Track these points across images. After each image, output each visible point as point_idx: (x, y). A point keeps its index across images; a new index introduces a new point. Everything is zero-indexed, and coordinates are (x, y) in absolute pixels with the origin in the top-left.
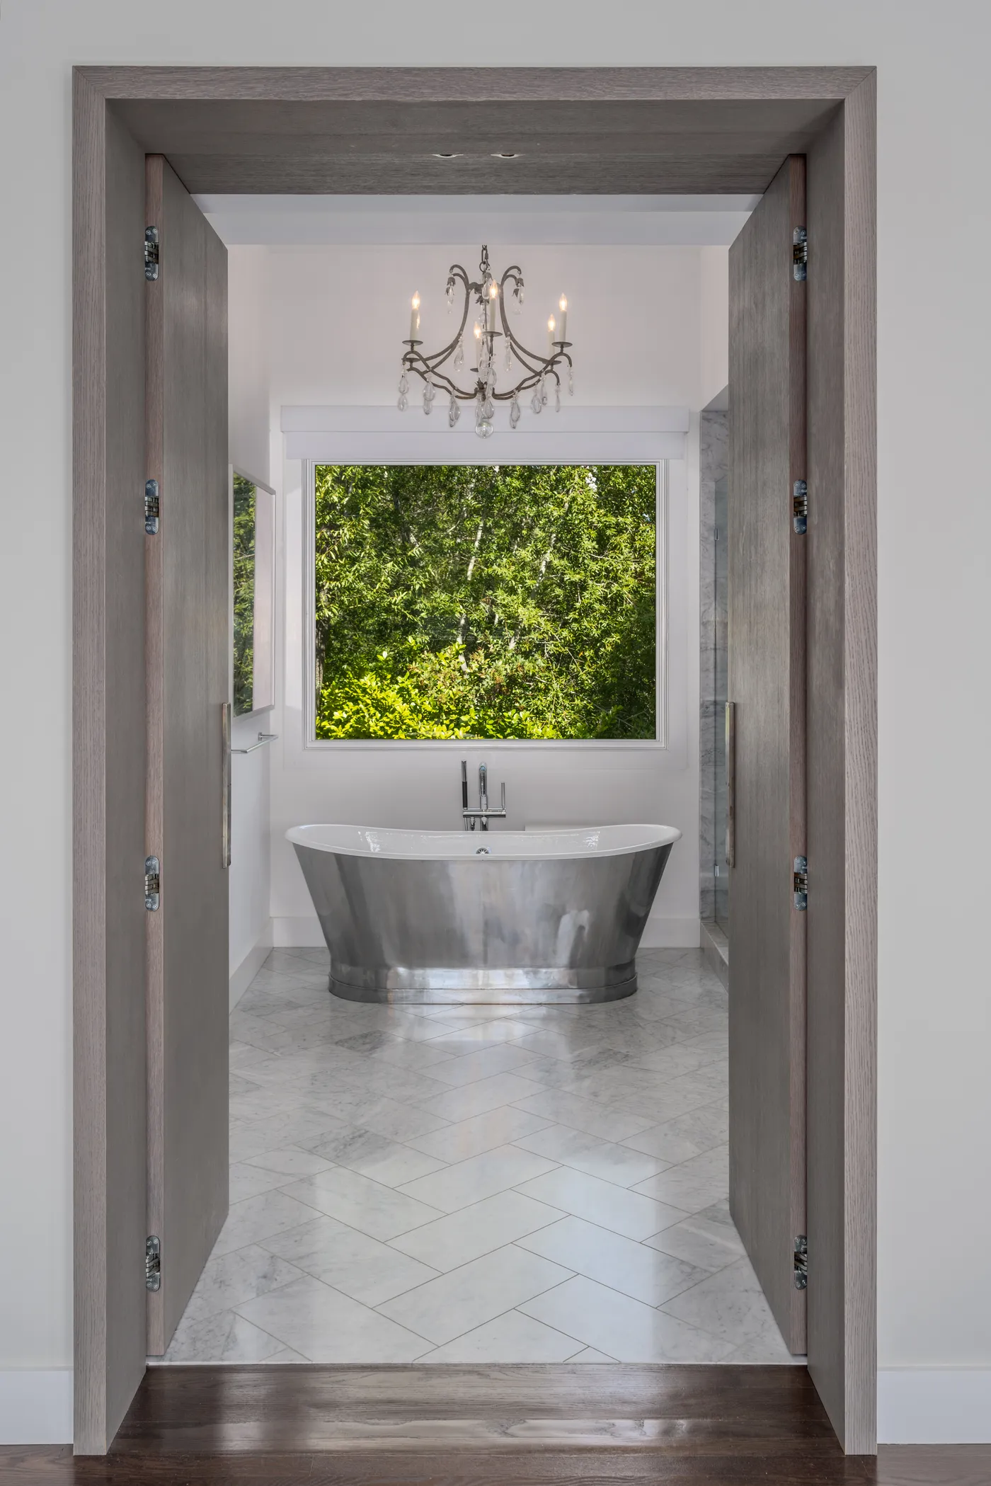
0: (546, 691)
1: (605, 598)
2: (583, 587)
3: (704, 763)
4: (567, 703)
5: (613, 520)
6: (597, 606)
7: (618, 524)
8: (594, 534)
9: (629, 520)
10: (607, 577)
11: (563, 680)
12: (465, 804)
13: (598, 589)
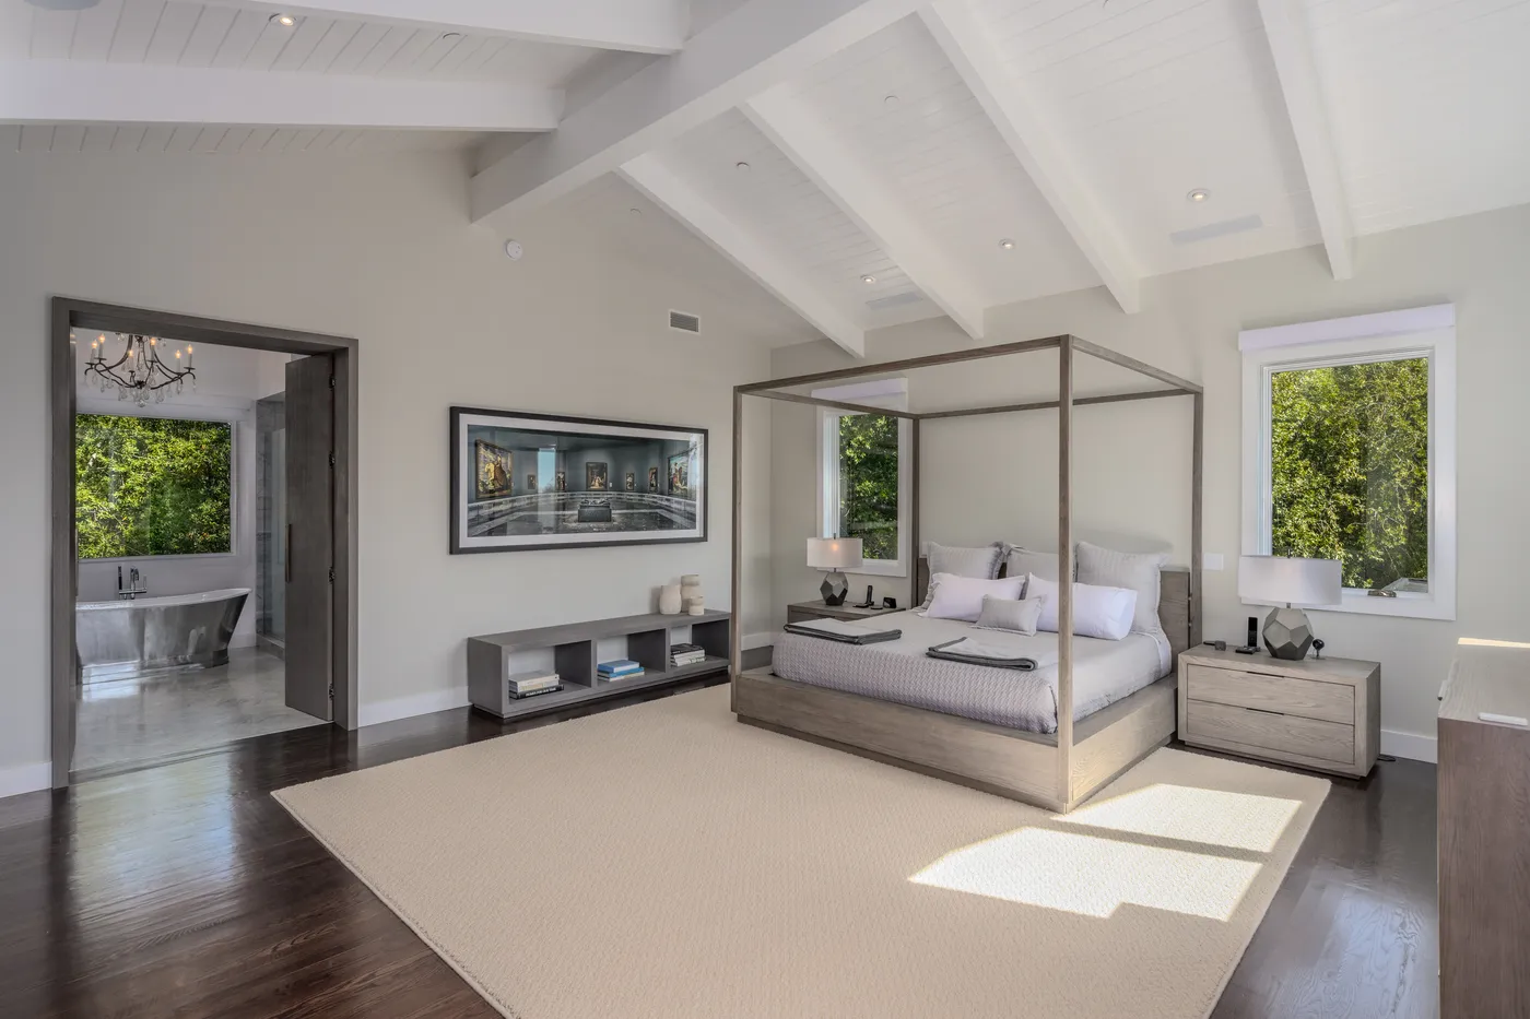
0: (96, 543)
1: (145, 483)
2: (126, 475)
3: (259, 561)
4: (113, 551)
5: (151, 434)
6: (138, 488)
7: (154, 436)
8: (134, 442)
9: (163, 434)
10: (146, 470)
11: (109, 536)
12: (120, 588)
13: (140, 477)
